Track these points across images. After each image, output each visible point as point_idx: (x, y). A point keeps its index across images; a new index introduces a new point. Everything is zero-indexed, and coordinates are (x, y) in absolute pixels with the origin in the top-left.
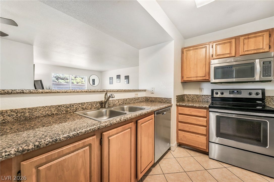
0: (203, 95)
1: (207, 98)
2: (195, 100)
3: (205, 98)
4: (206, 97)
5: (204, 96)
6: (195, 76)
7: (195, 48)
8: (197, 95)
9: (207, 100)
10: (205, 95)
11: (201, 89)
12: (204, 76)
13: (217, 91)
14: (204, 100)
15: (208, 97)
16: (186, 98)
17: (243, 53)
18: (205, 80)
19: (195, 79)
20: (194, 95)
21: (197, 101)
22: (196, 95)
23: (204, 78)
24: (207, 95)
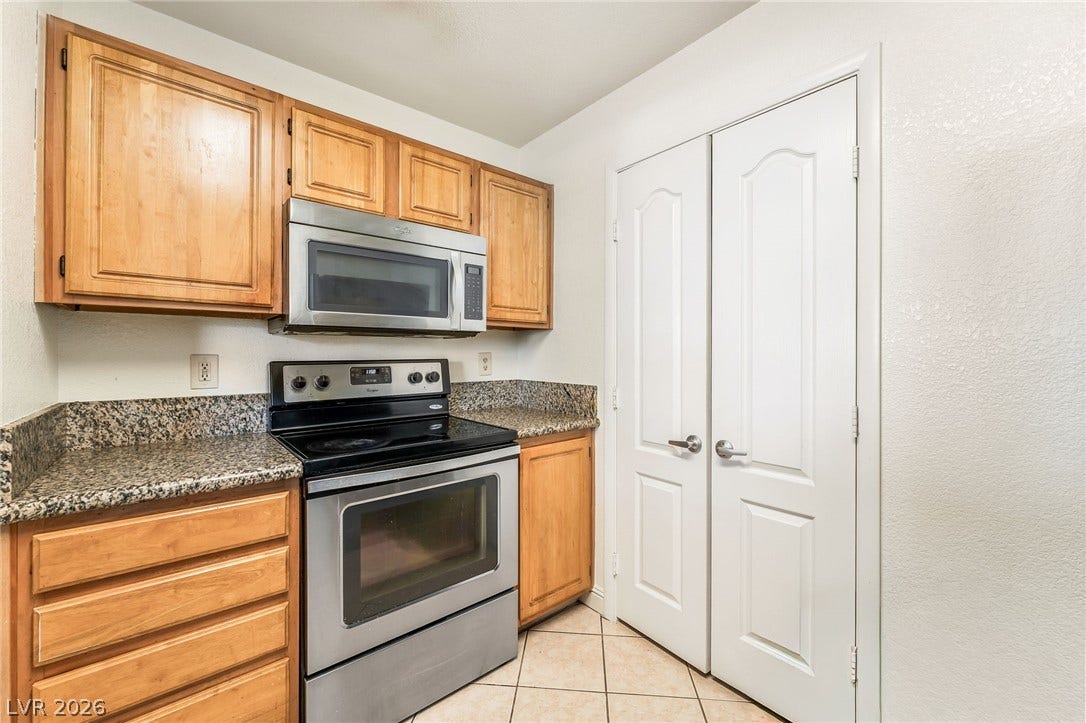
0: (216, 398)
1: (242, 411)
2: (158, 433)
3: (233, 415)
4: (238, 406)
5: (224, 405)
6: (184, 276)
7: (177, 76)
8: (177, 401)
9: (242, 426)
10: (231, 397)
11: (201, 363)
12: (247, 282)
13: (303, 371)
14: (225, 428)
15: (245, 408)
16: (75, 430)
17: (410, 215)
18: (251, 306)
19: (179, 291)
20: (154, 401)
21: (179, 438)
22: (164, 401)
23: (244, 295)
24: (241, 398)
